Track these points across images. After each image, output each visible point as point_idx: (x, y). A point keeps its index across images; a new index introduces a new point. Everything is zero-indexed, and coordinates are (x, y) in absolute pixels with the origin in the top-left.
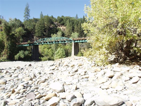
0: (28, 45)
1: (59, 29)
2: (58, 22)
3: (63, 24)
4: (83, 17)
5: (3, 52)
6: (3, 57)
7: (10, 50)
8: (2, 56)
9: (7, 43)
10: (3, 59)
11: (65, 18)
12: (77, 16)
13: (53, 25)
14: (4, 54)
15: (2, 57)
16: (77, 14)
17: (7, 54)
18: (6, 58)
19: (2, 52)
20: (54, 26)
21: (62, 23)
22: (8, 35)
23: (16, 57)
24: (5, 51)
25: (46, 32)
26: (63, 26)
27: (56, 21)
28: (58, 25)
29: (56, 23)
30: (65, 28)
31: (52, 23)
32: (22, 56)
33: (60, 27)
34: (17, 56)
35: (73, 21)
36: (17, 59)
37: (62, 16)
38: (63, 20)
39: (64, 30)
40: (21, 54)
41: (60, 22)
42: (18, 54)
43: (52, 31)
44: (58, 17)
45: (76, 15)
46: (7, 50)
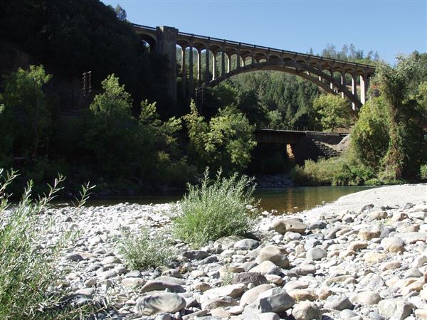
5: (386, 158)
6: (385, 172)
7: (404, 151)
8: (382, 167)
9: (395, 130)
10: (384, 178)
14: (388, 163)
15: (383, 170)
17: (397, 161)
18: (393, 174)
19: (383, 157)
22: (396, 104)
24: (391, 153)
46: (395, 151)
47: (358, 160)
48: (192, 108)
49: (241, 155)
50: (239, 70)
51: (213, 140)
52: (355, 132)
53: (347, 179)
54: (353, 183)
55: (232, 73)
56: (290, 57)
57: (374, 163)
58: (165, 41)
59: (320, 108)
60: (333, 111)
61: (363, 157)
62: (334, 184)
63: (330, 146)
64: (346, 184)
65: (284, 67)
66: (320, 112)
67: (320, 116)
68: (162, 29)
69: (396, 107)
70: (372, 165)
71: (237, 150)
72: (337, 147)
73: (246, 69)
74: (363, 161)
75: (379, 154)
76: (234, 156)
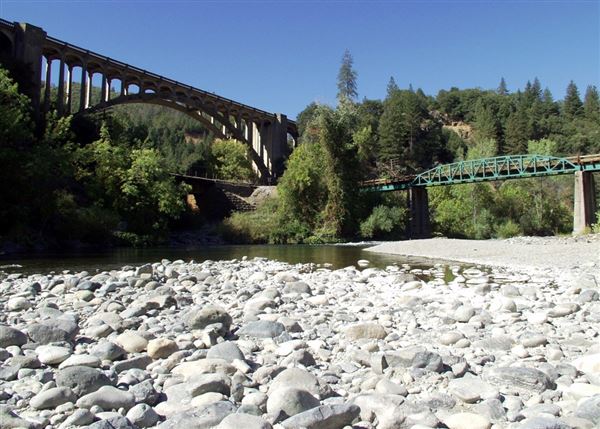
0: (391, 187)
1: (449, 132)
2: (443, 109)
3: (460, 117)
4: (526, 86)
5: (324, 213)
6: (323, 229)
7: (345, 205)
8: (318, 224)
9: (335, 181)
10: (323, 236)
11: (468, 95)
12: (503, 83)
13: (428, 121)
14: (328, 218)
15: (320, 227)
16: (503, 79)
17: (337, 217)
18: (334, 231)
19: (319, 211)
20: (434, 124)
21: (456, 111)
22: (335, 153)
23: (367, 226)
24: (331, 208)
25: (409, 145)
26: (460, 123)
27: (437, 106)
28: (443, 120)
29: (437, 112)
30: (467, 128)
31: (425, 114)
32: (387, 225)
33: (449, 127)
34: (367, 224)
35: (494, 101)
36: (370, 234)
37: (453, 89)
38: (459, 103)
39: (466, 137)
40: (381, 217)
41: (447, 111)
42: (371, 219)
43: (429, 140)
44: (442, 93)
45: (500, 81)
46: (335, 206)
47: (291, 215)
48: (102, 134)
49: (173, 202)
50: (123, 99)
51: (135, 179)
52: (290, 182)
53: (286, 237)
54: (292, 241)
55: (112, 102)
56: (184, 91)
57: (310, 218)
58: (28, 45)
59: (219, 155)
60: (235, 159)
61: (298, 211)
62: (271, 242)
63: (243, 199)
64: (285, 242)
65: (173, 102)
66: (220, 159)
67: (220, 164)
68: (24, 26)
69: (335, 156)
70: (308, 221)
71: (167, 195)
72: (250, 200)
73: (132, 98)
74: (297, 216)
75: (315, 208)
76: (162, 203)
